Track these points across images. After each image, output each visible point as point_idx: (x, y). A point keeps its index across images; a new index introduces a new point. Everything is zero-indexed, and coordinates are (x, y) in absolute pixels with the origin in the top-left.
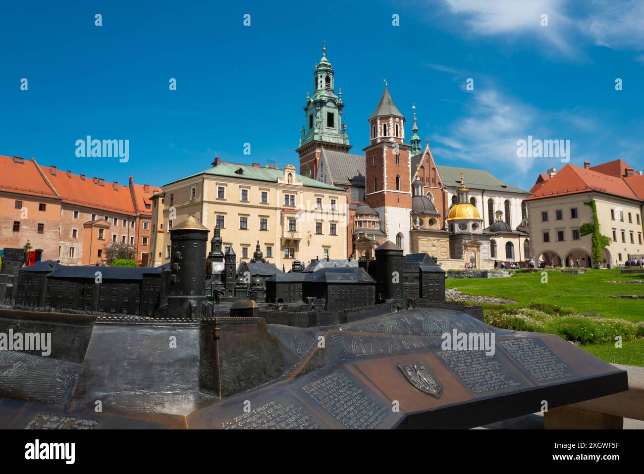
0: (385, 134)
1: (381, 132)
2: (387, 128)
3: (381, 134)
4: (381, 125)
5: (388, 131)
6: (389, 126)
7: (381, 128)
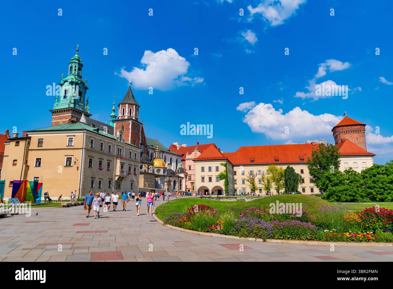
0: (130, 115)
1: (128, 112)
2: (132, 111)
3: (128, 114)
4: (129, 108)
5: (133, 113)
6: (133, 110)
7: (128, 110)
